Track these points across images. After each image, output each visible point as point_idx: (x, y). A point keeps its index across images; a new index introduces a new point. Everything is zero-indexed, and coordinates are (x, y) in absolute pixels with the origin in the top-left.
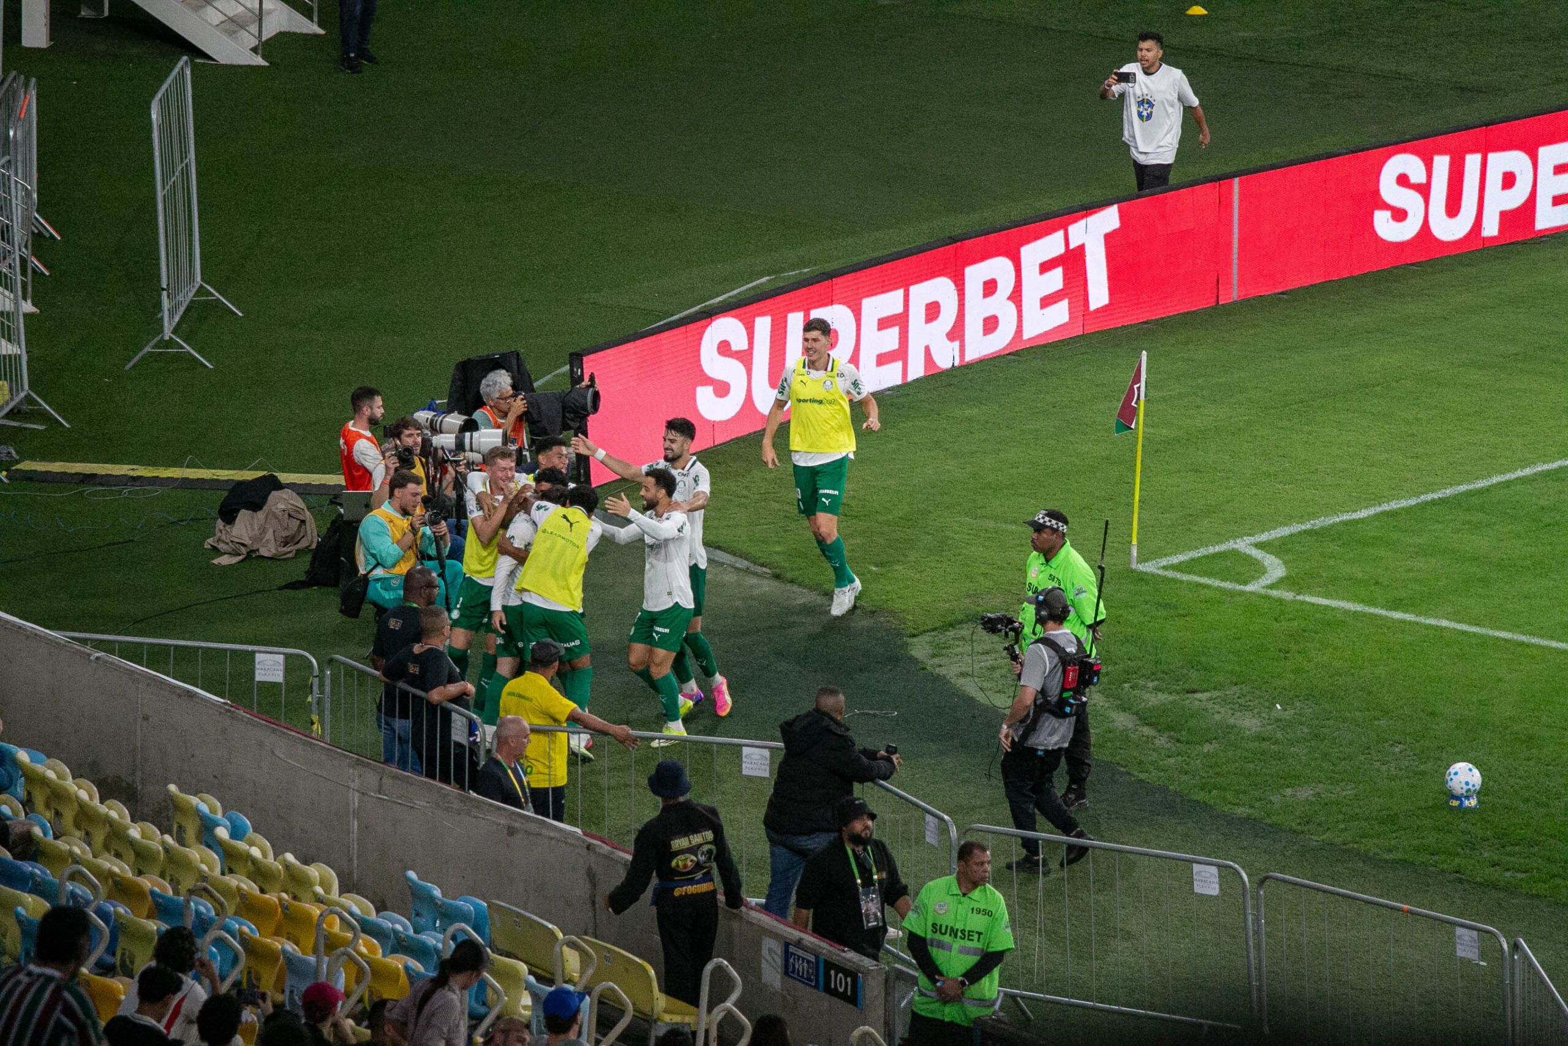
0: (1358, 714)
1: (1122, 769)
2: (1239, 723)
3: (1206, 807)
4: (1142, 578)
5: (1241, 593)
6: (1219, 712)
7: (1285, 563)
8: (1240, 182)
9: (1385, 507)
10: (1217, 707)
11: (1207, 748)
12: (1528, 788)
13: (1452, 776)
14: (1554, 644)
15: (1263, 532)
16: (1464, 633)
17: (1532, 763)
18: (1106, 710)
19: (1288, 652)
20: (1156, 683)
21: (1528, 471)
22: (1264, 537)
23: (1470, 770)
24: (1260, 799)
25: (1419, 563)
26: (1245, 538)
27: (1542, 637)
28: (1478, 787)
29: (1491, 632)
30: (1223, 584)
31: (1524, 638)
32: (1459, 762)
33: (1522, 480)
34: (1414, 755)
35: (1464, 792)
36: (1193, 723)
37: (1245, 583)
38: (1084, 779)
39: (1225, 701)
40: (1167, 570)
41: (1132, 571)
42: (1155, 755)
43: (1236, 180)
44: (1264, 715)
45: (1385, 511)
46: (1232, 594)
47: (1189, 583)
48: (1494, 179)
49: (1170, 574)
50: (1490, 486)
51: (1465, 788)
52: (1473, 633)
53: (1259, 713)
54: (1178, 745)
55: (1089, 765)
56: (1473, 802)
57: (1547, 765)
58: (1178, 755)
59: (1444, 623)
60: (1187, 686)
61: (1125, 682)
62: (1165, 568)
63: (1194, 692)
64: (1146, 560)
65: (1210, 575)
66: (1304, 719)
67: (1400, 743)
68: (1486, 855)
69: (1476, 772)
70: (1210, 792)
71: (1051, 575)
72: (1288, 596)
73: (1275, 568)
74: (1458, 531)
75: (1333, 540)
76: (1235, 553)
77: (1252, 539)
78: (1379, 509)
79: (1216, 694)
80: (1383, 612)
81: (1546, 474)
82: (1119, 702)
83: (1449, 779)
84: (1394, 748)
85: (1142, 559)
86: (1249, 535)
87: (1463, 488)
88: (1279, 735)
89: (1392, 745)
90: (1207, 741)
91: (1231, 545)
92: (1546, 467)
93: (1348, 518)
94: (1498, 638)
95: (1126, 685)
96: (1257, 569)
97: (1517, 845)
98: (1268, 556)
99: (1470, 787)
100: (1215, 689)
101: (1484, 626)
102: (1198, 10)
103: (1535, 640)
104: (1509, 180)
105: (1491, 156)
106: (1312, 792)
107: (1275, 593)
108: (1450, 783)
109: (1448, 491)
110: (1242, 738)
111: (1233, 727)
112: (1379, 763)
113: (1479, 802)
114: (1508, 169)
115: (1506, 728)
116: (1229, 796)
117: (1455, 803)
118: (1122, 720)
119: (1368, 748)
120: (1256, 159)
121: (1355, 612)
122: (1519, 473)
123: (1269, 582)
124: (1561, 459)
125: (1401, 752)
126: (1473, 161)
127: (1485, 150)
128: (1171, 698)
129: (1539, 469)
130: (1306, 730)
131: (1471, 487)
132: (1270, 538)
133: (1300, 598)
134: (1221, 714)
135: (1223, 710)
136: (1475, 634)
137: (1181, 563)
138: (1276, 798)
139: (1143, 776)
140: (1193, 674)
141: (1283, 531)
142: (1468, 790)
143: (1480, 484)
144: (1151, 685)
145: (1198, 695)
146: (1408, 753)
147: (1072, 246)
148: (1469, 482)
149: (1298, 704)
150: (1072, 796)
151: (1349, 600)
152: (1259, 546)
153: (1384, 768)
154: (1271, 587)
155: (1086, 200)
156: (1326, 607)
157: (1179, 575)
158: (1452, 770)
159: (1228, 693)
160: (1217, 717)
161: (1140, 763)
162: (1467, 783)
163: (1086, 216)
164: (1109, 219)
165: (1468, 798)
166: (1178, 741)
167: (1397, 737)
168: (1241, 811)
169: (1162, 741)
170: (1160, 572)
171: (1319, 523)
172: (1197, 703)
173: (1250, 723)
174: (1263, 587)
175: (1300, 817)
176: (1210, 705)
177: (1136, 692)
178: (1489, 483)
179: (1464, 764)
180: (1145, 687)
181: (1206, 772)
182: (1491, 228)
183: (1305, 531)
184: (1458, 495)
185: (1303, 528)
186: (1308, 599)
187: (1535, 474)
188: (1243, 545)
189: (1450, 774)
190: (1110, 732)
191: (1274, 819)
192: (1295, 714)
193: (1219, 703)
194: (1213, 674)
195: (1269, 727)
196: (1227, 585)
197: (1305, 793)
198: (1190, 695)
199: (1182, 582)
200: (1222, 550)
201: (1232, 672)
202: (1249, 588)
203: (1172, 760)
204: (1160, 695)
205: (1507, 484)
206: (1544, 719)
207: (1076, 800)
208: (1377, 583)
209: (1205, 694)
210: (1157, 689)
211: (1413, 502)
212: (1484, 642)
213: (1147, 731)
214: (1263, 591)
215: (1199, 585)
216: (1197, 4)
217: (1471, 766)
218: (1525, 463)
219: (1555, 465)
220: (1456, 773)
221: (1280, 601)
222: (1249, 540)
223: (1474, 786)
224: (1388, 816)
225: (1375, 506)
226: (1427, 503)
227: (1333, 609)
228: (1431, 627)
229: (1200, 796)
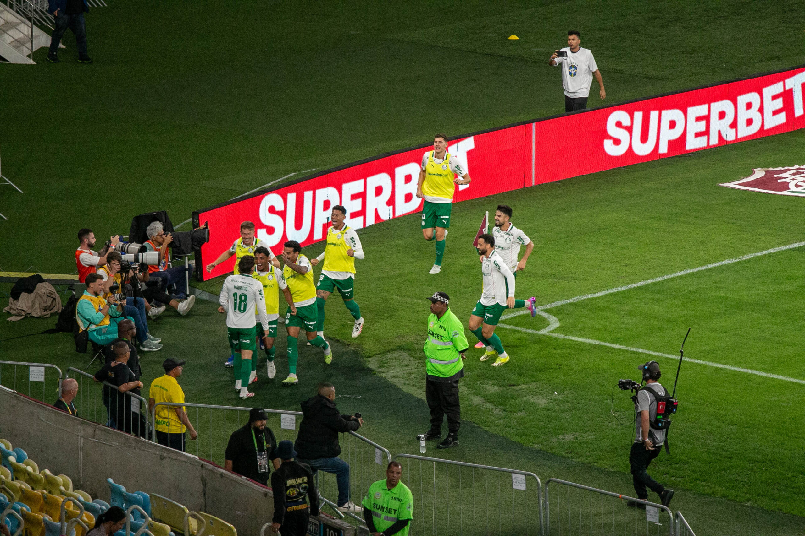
0: (597, 397)
1: (476, 425)
2: (536, 401)
3: (519, 445)
5: (537, 335)
6: (525, 396)
7: (560, 320)
8: (536, 126)
9: (610, 291)
10: (524, 393)
11: (519, 414)
14: (696, 361)
15: (548, 304)
18: (468, 395)
19: (561, 365)
20: (494, 381)
21: (683, 273)
22: (548, 306)
24: (547, 441)
25: (627, 320)
29: (664, 355)
30: (528, 331)
33: (680, 278)
34: (625, 418)
36: (512, 401)
37: (539, 330)
38: (457, 431)
39: (529, 390)
42: (493, 418)
43: (534, 124)
44: (548, 397)
45: (610, 293)
46: (532, 335)
47: (510, 330)
48: (665, 124)
50: (663, 280)
52: (655, 355)
53: (546, 396)
54: (505, 412)
55: (459, 423)
57: (693, 423)
58: (505, 418)
59: (640, 350)
60: (509, 383)
63: (513, 385)
65: (520, 326)
66: (569, 399)
67: (618, 412)
68: (662, 468)
70: (521, 437)
71: (440, 326)
72: (561, 336)
73: (554, 322)
74: (647, 304)
75: (584, 308)
77: (542, 308)
78: (607, 292)
79: (524, 386)
80: (609, 345)
81: (692, 274)
82: (475, 391)
86: (541, 305)
87: (650, 281)
88: (556, 408)
89: (614, 413)
90: (519, 411)
92: (692, 271)
93: (591, 296)
94: (667, 358)
95: (478, 382)
96: (545, 323)
97: (677, 464)
98: (550, 316)
100: (524, 384)
101: (661, 352)
102: (514, 37)
104: (673, 125)
105: (664, 112)
106: (573, 437)
107: (554, 335)
109: (642, 283)
110: (538, 409)
111: (533, 403)
112: (607, 422)
114: (672, 119)
116: (531, 438)
118: (476, 400)
119: (602, 414)
120: (544, 113)
121: (595, 345)
122: (679, 274)
123: (551, 329)
124: (699, 267)
125: (618, 416)
126: (654, 115)
127: (660, 109)
128: (501, 389)
129: (688, 272)
130: (570, 405)
131: (654, 281)
132: (552, 307)
133: (567, 337)
134: (527, 397)
135: (527, 395)
137: (506, 320)
138: (555, 440)
139: (487, 429)
140: (513, 377)
141: (559, 303)
143: (658, 279)
144: (491, 382)
145: (514, 387)
146: (623, 417)
148: (653, 278)
149: (566, 392)
150: (451, 439)
151: (591, 339)
152: (546, 311)
153: (610, 424)
154: (552, 332)
155: (458, 134)
156: (580, 342)
157: (505, 326)
159: (530, 386)
160: (525, 398)
161: (485, 422)
163: (457, 142)
164: (469, 144)
166: (505, 410)
167: (616, 409)
168: (537, 447)
169: (497, 411)
171: (576, 299)
172: (514, 391)
173: (541, 402)
174: (548, 332)
175: (567, 450)
176: (521, 392)
177: (483, 386)
180: (488, 383)
181: (519, 426)
182: (663, 149)
183: (569, 304)
184: (647, 285)
185: (568, 301)
186: (571, 338)
187: (686, 274)
190: (470, 406)
191: (554, 450)
192: (565, 397)
193: (526, 391)
194: (522, 376)
195: (552, 404)
196: (530, 331)
197: (570, 437)
198: (511, 387)
199: (506, 329)
201: (532, 376)
202: (542, 332)
203: (502, 421)
204: (495, 387)
205: (672, 279)
206: (691, 399)
207: (453, 441)
208: (606, 330)
209: (519, 387)
210: (494, 384)
211: (624, 288)
213: (489, 406)
214: (548, 334)
215: (515, 331)
216: (513, 34)
218: (681, 269)
219: (696, 270)
221: (556, 339)
224: (612, 449)
225: (605, 290)
226: (631, 289)
227: (584, 343)
228: (633, 352)
229: (516, 439)
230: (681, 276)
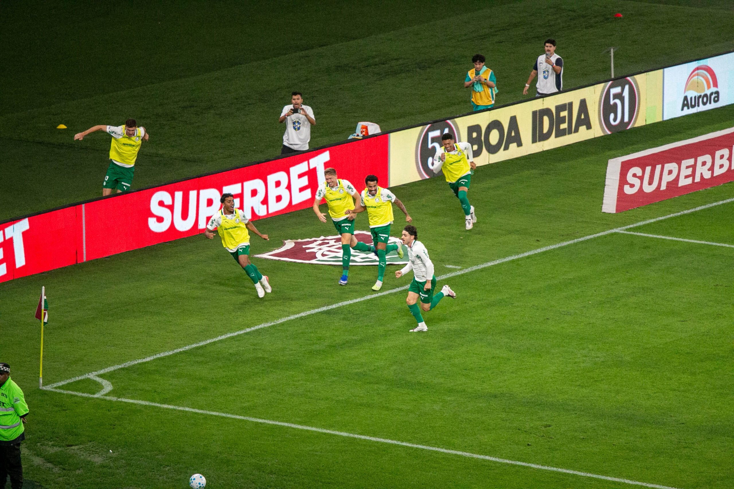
0: (148, 453)
1: (38, 484)
2: (92, 460)
4: (45, 393)
5: (93, 398)
6: (83, 455)
7: (113, 384)
8: (85, 206)
9: (158, 356)
10: (82, 452)
11: (78, 472)
13: (193, 480)
14: (238, 417)
15: (101, 369)
16: (196, 413)
17: (229, 473)
18: (29, 456)
19: (114, 426)
20: (53, 442)
21: (223, 337)
22: (102, 372)
23: (201, 477)
25: (175, 382)
26: (93, 373)
27: (232, 414)
28: (204, 485)
29: (208, 413)
30: (83, 395)
31: (224, 415)
32: (196, 474)
33: (221, 341)
34: (175, 471)
36: (71, 460)
37: (94, 394)
39: (85, 449)
41: (40, 390)
42: (53, 476)
43: (83, 205)
44: (104, 455)
45: (158, 358)
46: (88, 399)
47: (67, 395)
48: (203, 202)
49: (58, 391)
50: (206, 344)
51: (199, 486)
52: (200, 413)
53: (102, 455)
54: (64, 471)
55: (22, 483)
57: (236, 474)
58: (64, 476)
59: (187, 409)
60: (67, 443)
61: (38, 442)
62: (56, 388)
63: (72, 446)
64: (47, 385)
65: (76, 390)
66: (123, 457)
67: (168, 466)
69: (204, 478)
71: (2, 393)
72: (114, 399)
73: (108, 386)
74: (192, 366)
75: (134, 372)
76: (88, 380)
77: (96, 373)
78: (155, 357)
79: (81, 446)
80: (159, 405)
81: (232, 338)
82: (36, 452)
83: (191, 482)
85: (44, 384)
86: (95, 371)
87: (194, 346)
88: (112, 465)
89: (164, 467)
90: (77, 469)
91: (86, 376)
92: (232, 335)
93: (141, 361)
94: (212, 415)
95: (39, 444)
96: (99, 387)
98: (104, 380)
99: (201, 485)
100: (81, 444)
101: (206, 410)
102: (62, 126)
103: (229, 416)
104: (210, 202)
105: (202, 192)
107: (108, 398)
108: (192, 484)
109: (187, 347)
110: (94, 467)
111: (89, 462)
112: (158, 476)
114: (210, 197)
115: (217, 457)
118: (37, 461)
119: (153, 469)
120: (93, 195)
121: (146, 405)
122: (220, 338)
123: (105, 393)
124: (238, 331)
125: (169, 470)
126: (193, 194)
127: (198, 188)
128: (60, 449)
129: (229, 336)
130: (124, 462)
131: (198, 345)
132: (105, 372)
133: (120, 400)
134: (84, 456)
135: (84, 454)
136: (202, 414)
137: (63, 385)
139: (47, 487)
140: (70, 437)
141: (111, 369)
143: (202, 344)
144: (50, 443)
145: (73, 447)
146: (172, 470)
147: (7, 238)
148: (197, 343)
149: (120, 450)
151: (142, 400)
152: (100, 376)
153: (161, 478)
154: (106, 395)
155: (13, 216)
156: (132, 404)
157: (62, 391)
158: (192, 477)
159: (87, 446)
160: (82, 457)
161: (46, 480)
162: (200, 484)
163: (14, 223)
164: (24, 225)
166: (64, 469)
167: (166, 463)
169: (56, 470)
170: (54, 390)
171: (127, 364)
172: (73, 451)
173: (97, 460)
174: (102, 396)
176: (78, 452)
177: (44, 447)
179: (198, 474)
180: (47, 444)
181: (78, 483)
182: (202, 224)
183: (121, 369)
184: (192, 349)
185: (120, 367)
186: (123, 400)
187: (227, 338)
188: (92, 376)
189: (191, 479)
190: (32, 466)
192: (119, 454)
194: (79, 437)
195: (107, 461)
196: (85, 395)
198: (69, 447)
199: (64, 394)
200: (83, 378)
201: (89, 436)
202: (96, 396)
203: (61, 479)
204: (54, 447)
205: (215, 343)
206: (235, 452)
208: (155, 392)
209: (76, 447)
210: (53, 445)
211: (171, 353)
212: (206, 417)
213: (49, 465)
214: (102, 397)
215: (72, 396)
216: (61, 123)
217: (201, 475)
218: (222, 333)
219: (236, 334)
220: (194, 479)
221: (110, 401)
222: (95, 373)
223: (203, 485)
225: (153, 355)
226: (177, 353)
227: (135, 404)
228: (180, 411)
230: (221, 339)
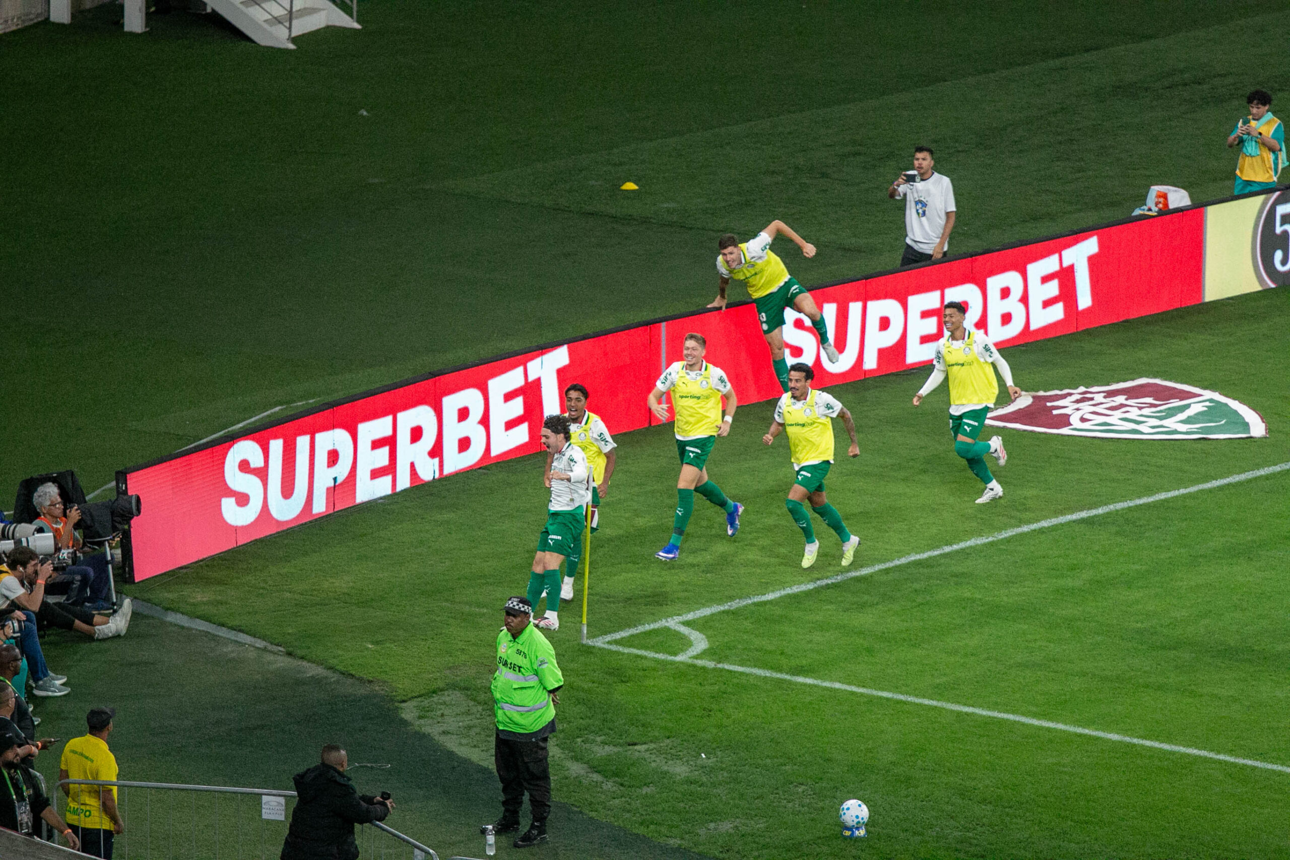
0: (768, 761)
1: (576, 809)
2: (671, 769)
3: (644, 839)
4: (589, 651)
5: (672, 663)
6: (654, 761)
7: (708, 637)
8: (667, 326)
9: (788, 591)
10: (653, 756)
11: (645, 790)
12: (906, 820)
13: (845, 811)
14: (926, 702)
15: (689, 612)
16: (853, 693)
17: (910, 799)
18: (562, 760)
19: (710, 711)
20: (603, 737)
21: (903, 561)
22: (690, 616)
23: (860, 806)
24: (689, 833)
25: (817, 637)
26: (675, 618)
27: (917, 696)
28: (866, 820)
29: (875, 693)
30: (657, 656)
31: (902, 697)
32: (850, 799)
33: (899, 568)
34: (814, 794)
35: (854, 823)
36: (633, 770)
37: (675, 654)
38: (545, 818)
39: (660, 751)
40: (611, 644)
41: (583, 645)
42: (603, 797)
43: (664, 324)
44: (692, 763)
45: (789, 594)
46: (664, 663)
47: (629, 654)
48: (873, 323)
49: (614, 648)
50: (873, 573)
51: (856, 820)
52: (860, 693)
53: (687, 761)
54: (622, 788)
55: (549, 806)
56: (862, 832)
57: (922, 801)
58: (622, 797)
59: (837, 685)
60: (628, 740)
61: (578, 737)
62: (609, 643)
63: (635, 744)
64: (594, 637)
65: (646, 648)
66: (724, 766)
67: (802, 784)
69: (865, 808)
70: (648, 827)
71: (518, 650)
72: (710, 664)
73: (700, 642)
74: (848, 610)
75: (746, 619)
76: (667, 629)
77: (681, 619)
78: (783, 593)
79: (652, 746)
80: (788, 677)
81: (918, 563)
82: (573, 754)
83: (842, 813)
84: (797, 788)
85: (591, 635)
86: (679, 615)
88: (704, 779)
89: (796, 786)
90: (645, 785)
91: (663, 623)
92: (918, 557)
93: (759, 600)
94: (880, 698)
95: (579, 740)
96: (684, 643)
98: (694, 632)
99: (860, 819)
100: (651, 742)
101: (870, 687)
102: (630, 186)
103: (911, 699)
104: (885, 323)
105: (870, 304)
106: (732, 825)
107: (700, 663)
108: (843, 817)
109: (839, 578)
110: (674, 782)
111: (666, 773)
112: (785, 801)
113: (867, 831)
114: (884, 315)
115: (889, 771)
116: (664, 830)
117: (848, 833)
118: (576, 769)
119: (777, 789)
120: (681, 308)
121: (766, 677)
122: (897, 562)
123: (695, 653)
124: (930, 550)
125: (803, 792)
126: (855, 308)
127: (865, 299)
128: (616, 750)
129: (913, 558)
130: (725, 774)
132: (695, 617)
133: (720, 666)
134: (657, 763)
135: (658, 760)
136: (862, 695)
137: (622, 638)
138: (703, 831)
139: (593, 814)
140: (633, 730)
141: (706, 612)
142: (859, 822)
144: (599, 739)
145: (637, 747)
146: (809, 792)
147: (530, 380)
149: (719, 753)
150: (535, 832)
151: (759, 668)
152: (687, 624)
153: (790, 805)
154: (696, 657)
155: (542, 342)
156: (742, 674)
157: (621, 649)
158: (845, 806)
159: (662, 745)
160: (653, 765)
161: (591, 803)
162: (857, 817)
163: (542, 354)
164: (560, 357)
165: (858, 829)
166: (622, 785)
167: (800, 780)
168: (674, 842)
169: (609, 785)
170: (606, 646)
171: (735, 605)
172: (637, 753)
173: (680, 770)
174: (690, 658)
175: (722, 847)
176: (647, 755)
177: (588, 746)
178: (873, 571)
179: (855, 801)
180: (594, 741)
181: (645, 810)
182: (871, 362)
183: (723, 612)
184: (847, 580)
185: (722, 608)
186: (727, 666)
187: (909, 563)
188: (673, 623)
189: (843, 809)
190: (567, 778)
191: (701, 848)
192: (717, 761)
193: (655, 753)
194: (649, 729)
195: (697, 773)
196: (661, 656)
197: (726, 826)
198: (631, 747)
199: (623, 654)
200: (656, 627)
201: (666, 728)
202: (680, 658)
203: (617, 801)
204: (606, 747)
205: (887, 571)
206: (920, 763)
207: (538, 835)
208: (782, 654)
209: (644, 746)
210: (604, 743)
211: (811, 586)
212: (871, 700)
213: (596, 777)
214: (690, 661)
215: (637, 656)
216: (629, 181)
217: (860, 802)
218: (901, 554)
219: (925, 555)
220: (848, 809)
221: (704, 668)
222: (678, 619)
223: (862, 819)
224: (793, 844)
225: (780, 590)
226: (822, 587)
227: (747, 675)
228: (826, 689)
229: (642, 831)
230: (900, 565)
